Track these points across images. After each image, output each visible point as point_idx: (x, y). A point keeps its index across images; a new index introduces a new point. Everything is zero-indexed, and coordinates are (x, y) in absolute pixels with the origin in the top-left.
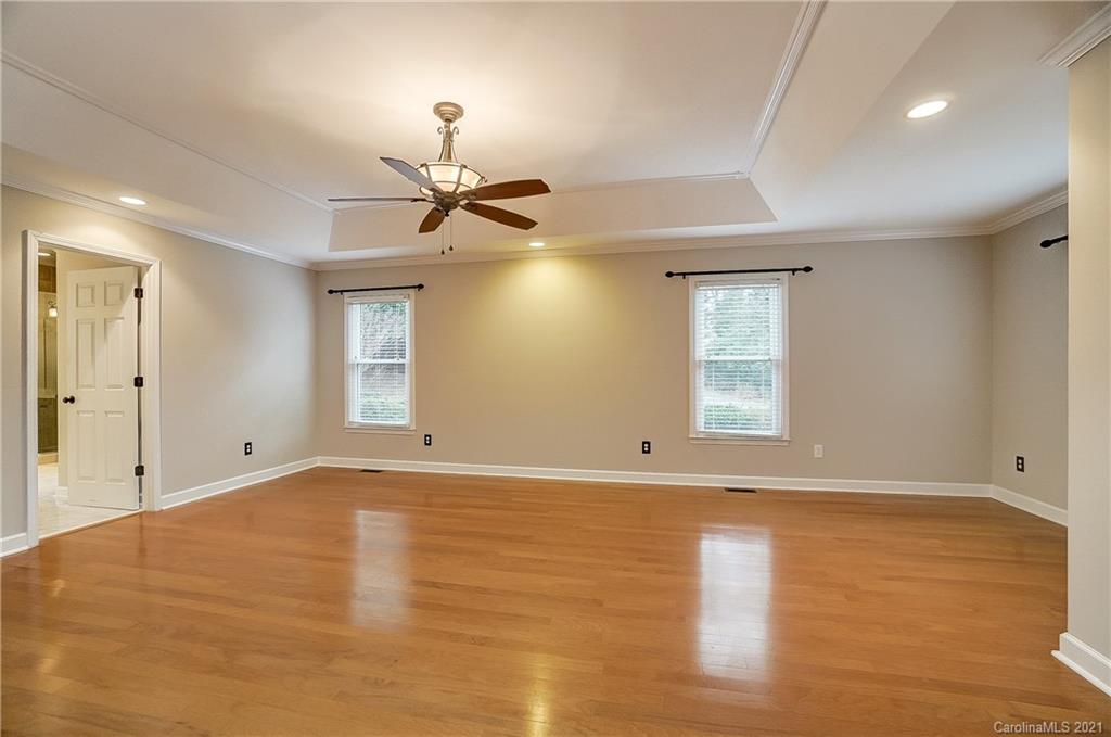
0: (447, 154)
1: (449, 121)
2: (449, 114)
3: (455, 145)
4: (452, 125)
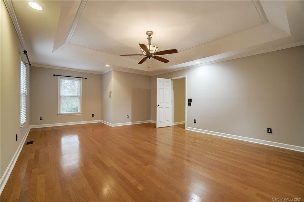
0: (150, 43)
2: (150, 34)
4: (151, 36)
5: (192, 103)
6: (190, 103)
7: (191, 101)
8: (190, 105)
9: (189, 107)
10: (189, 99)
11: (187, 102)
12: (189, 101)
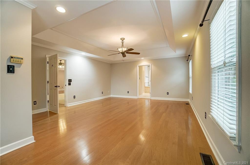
1: (123, 40)
2: (123, 39)
3: (124, 44)
4: (123, 41)
5: (71, 83)
6: (70, 83)
7: (71, 81)
8: (70, 85)
9: (69, 86)
10: (69, 80)
11: (67, 82)
12: (69, 81)
